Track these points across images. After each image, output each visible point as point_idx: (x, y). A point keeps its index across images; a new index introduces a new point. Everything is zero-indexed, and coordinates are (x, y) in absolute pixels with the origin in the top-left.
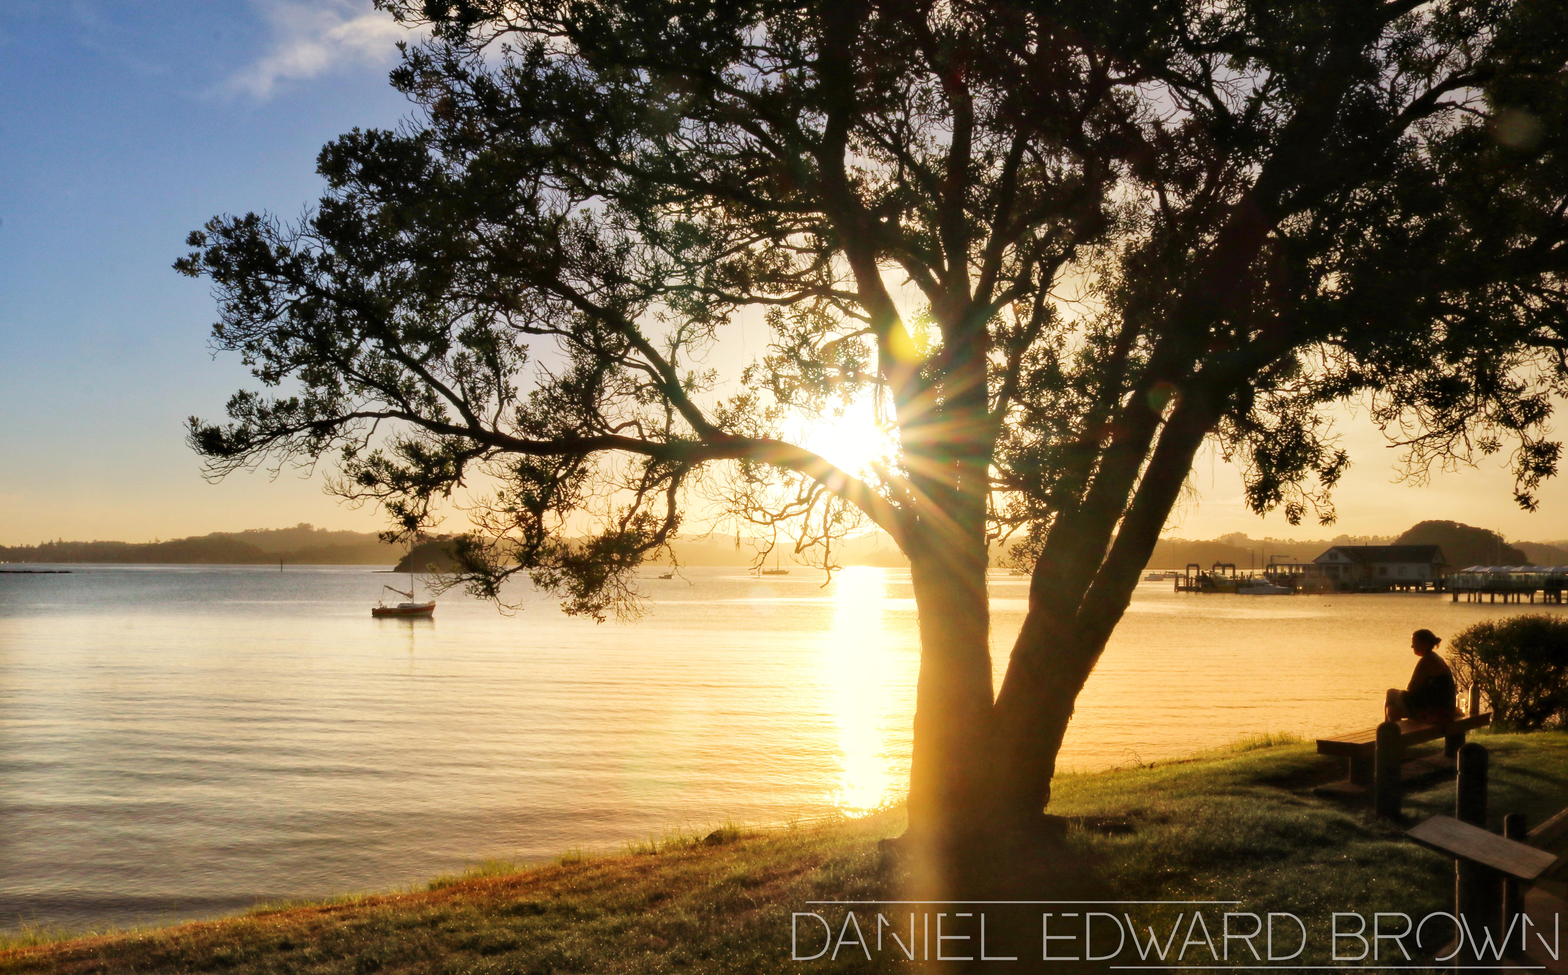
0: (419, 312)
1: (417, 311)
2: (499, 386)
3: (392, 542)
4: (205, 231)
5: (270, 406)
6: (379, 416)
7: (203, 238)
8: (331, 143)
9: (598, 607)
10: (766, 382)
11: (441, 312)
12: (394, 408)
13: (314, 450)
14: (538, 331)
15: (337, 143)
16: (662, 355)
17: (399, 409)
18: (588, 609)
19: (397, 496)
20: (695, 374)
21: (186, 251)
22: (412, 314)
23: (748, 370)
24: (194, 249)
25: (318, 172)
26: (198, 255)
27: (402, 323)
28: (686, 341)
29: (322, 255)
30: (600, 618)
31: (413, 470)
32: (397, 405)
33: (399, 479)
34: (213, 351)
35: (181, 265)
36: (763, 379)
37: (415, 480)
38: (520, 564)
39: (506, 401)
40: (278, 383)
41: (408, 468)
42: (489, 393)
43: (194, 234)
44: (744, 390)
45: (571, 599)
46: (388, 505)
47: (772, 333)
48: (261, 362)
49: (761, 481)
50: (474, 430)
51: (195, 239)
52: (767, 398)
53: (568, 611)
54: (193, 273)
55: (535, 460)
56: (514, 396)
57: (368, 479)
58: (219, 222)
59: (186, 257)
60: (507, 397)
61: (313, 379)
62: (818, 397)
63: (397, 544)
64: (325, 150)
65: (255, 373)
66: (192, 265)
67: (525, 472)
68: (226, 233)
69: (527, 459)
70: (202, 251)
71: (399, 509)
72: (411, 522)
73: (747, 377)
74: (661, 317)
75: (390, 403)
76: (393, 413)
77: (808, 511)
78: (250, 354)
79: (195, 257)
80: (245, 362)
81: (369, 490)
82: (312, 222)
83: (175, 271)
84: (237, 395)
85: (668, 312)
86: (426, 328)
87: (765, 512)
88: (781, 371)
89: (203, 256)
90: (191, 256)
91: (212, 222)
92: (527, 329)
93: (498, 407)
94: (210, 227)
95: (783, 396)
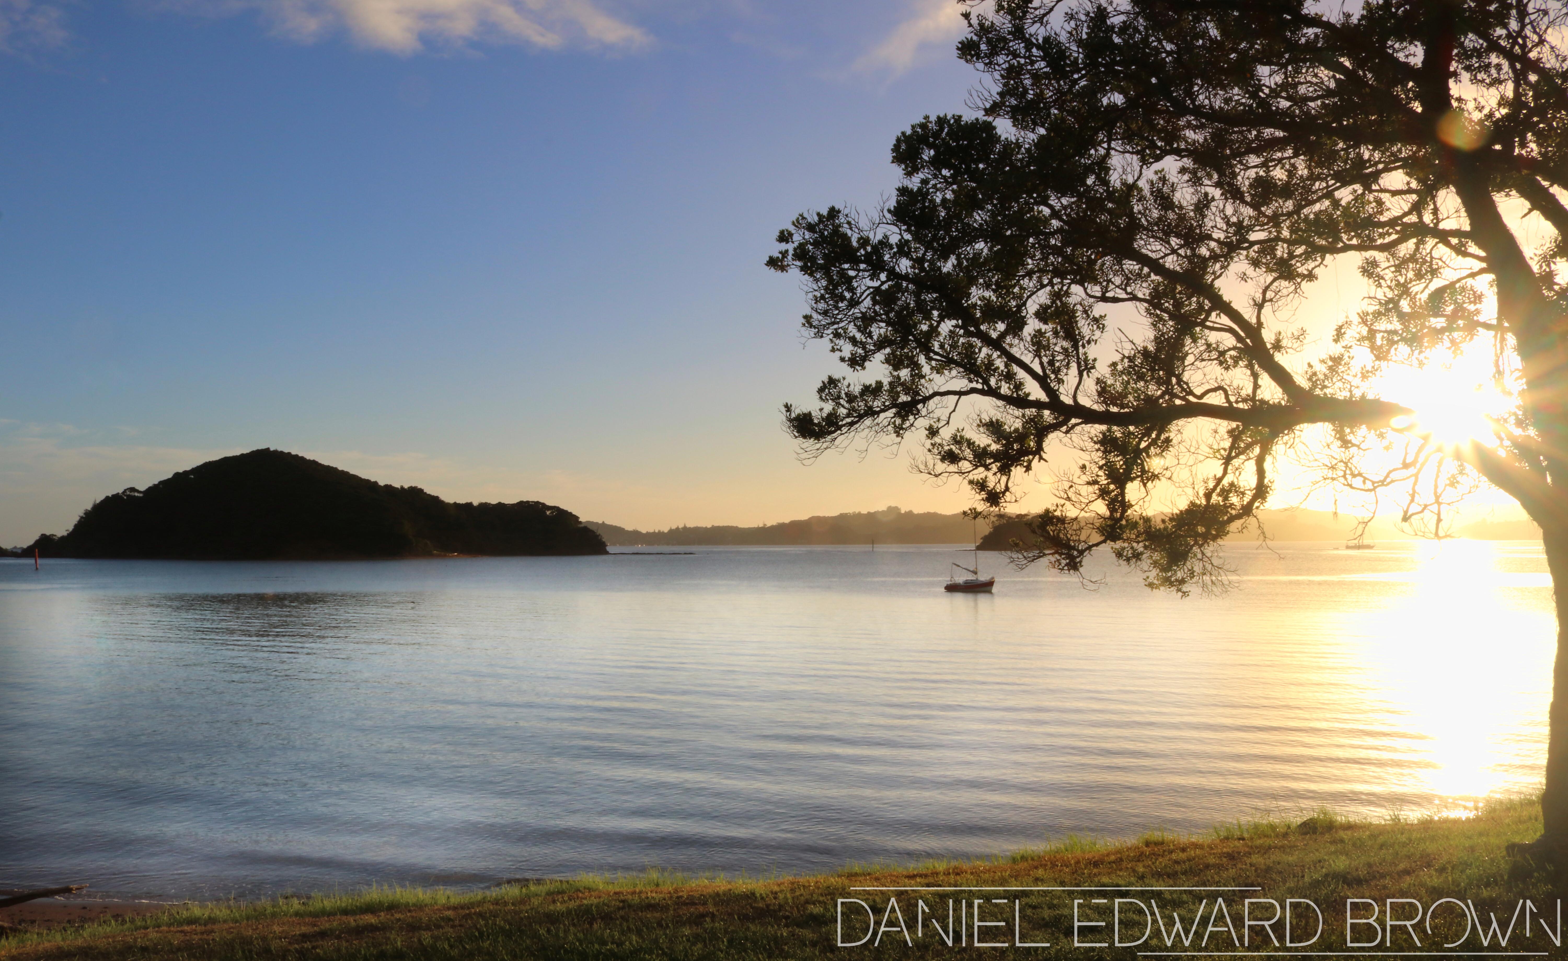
0: (994, 291)
1: (993, 290)
2: (1078, 358)
3: (975, 518)
4: (792, 229)
5: (856, 390)
6: (960, 394)
7: (791, 235)
8: (903, 133)
9: (1182, 581)
10: (1362, 339)
11: (1016, 290)
12: (974, 385)
13: (899, 431)
14: (1115, 300)
15: (909, 132)
16: (1246, 316)
17: (980, 386)
18: (1171, 584)
19: (980, 473)
20: (1283, 334)
21: (776, 249)
22: (987, 294)
23: (1341, 327)
24: (783, 246)
25: (893, 162)
26: (787, 251)
27: (979, 303)
28: (1271, 300)
29: (900, 241)
30: (1184, 593)
31: (994, 447)
32: (977, 382)
33: (981, 457)
34: (803, 340)
35: (773, 262)
36: (1358, 336)
37: (996, 456)
38: (1103, 538)
39: (1085, 373)
40: (864, 368)
41: (989, 446)
42: (1068, 366)
43: (782, 232)
44: (1336, 350)
45: (1154, 573)
46: (971, 482)
47: (1366, 285)
48: (847, 349)
49: (1358, 447)
50: (1055, 404)
51: (784, 237)
52: (1362, 356)
53: (1151, 585)
54: (783, 268)
55: (1117, 432)
56: (1093, 367)
57: (951, 457)
58: (804, 218)
59: (776, 254)
60: (1086, 368)
61: (895, 362)
62: (1421, 352)
63: (979, 520)
64: (898, 140)
65: (842, 359)
66: (782, 261)
67: (1107, 443)
68: (811, 228)
69: (1109, 430)
70: (790, 247)
71: (981, 486)
72: (994, 498)
73: (1339, 334)
74: (1244, 277)
75: (971, 381)
76: (973, 391)
77: (1416, 476)
78: (837, 342)
79: (785, 254)
80: (833, 350)
81: (953, 468)
82: (889, 211)
83: (767, 268)
84: (826, 380)
85: (1250, 271)
86: (1002, 307)
87: (1365, 479)
88: (1377, 326)
89: (791, 252)
90: (780, 253)
91: (798, 220)
92: (1104, 299)
93: (1077, 379)
94: (797, 224)
95: (1380, 355)
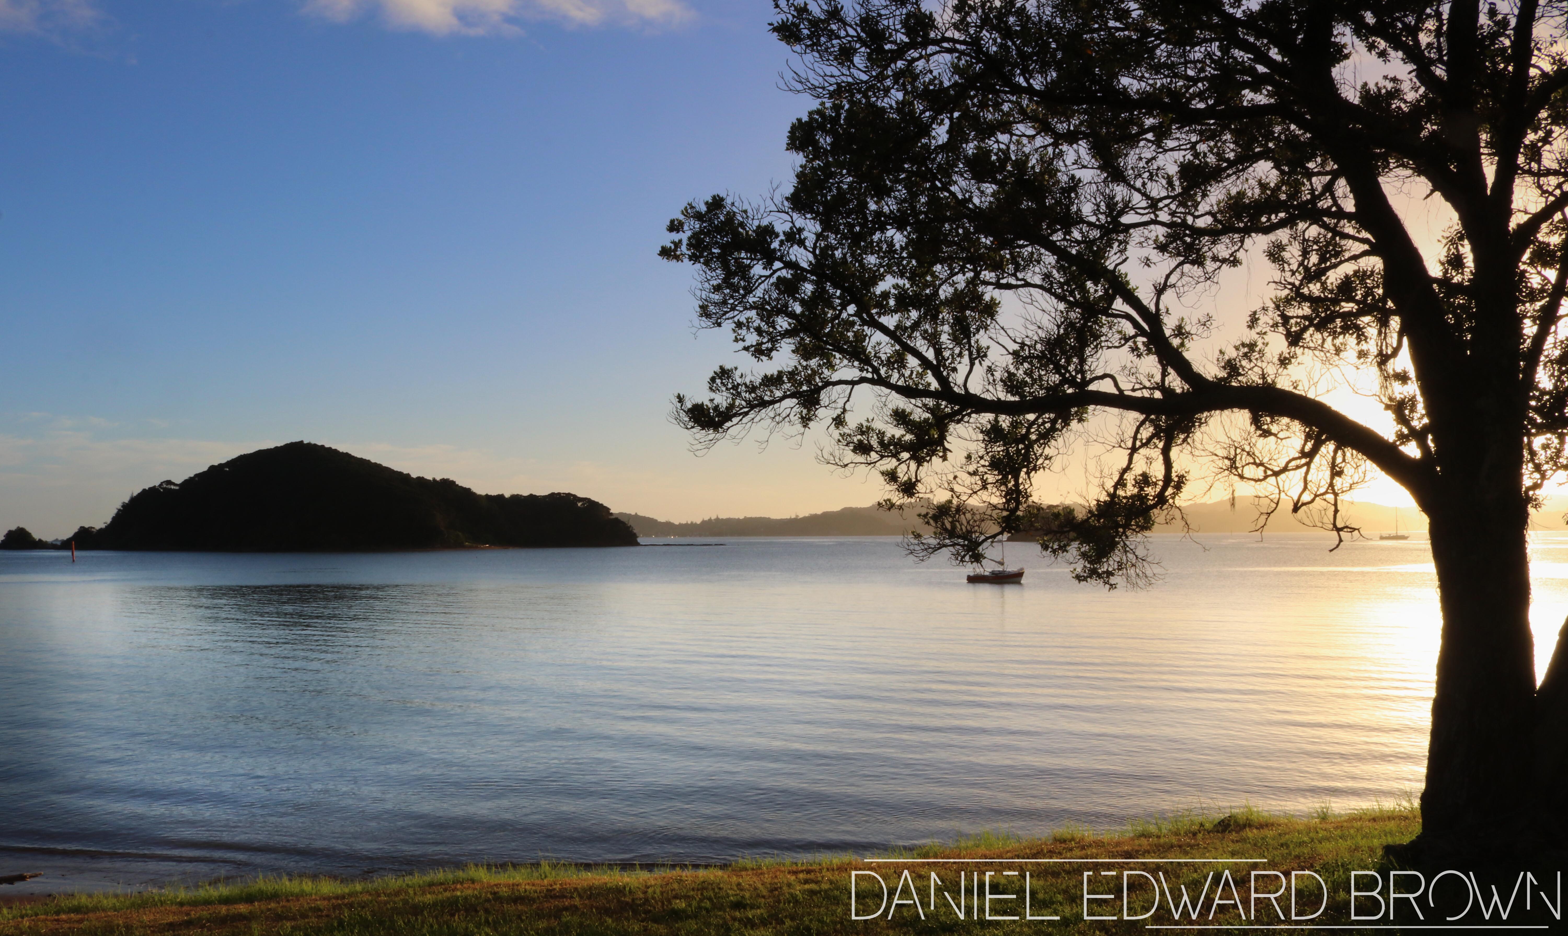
2: (970, 346)
3: (889, 509)
4: (682, 218)
5: (758, 381)
6: (853, 383)
7: (681, 224)
8: (799, 120)
9: (1109, 574)
10: (1275, 325)
11: (929, 278)
12: (864, 374)
13: (806, 421)
14: (1009, 287)
15: (805, 118)
16: (1145, 302)
17: (870, 376)
18: (1099, 576)
19: (889, 464)
20: (1186, 320)
21: (668, 239)
23: (1255, 313)
24: (676, 236)
25: (787, 149)
26: (680, 241)
28: (1174, 286)
30: (1111, 585)
32: (868, 372)
33: (892, 448)
34: (694, 330)
35: (665, 253)
36: (1271, 323)
37: (906, 447)
38: (1000, 529)
39: (977, 362)
40: (771, 358)
41: (903, 436)
42: (960, 355)
43: (672, 222)
44: (1250, 336)
45: (1080, 566)
46: (883, 473)
47: (1272, 271)
48: (752, 338)
50: (946, 392)
51: (675, 226)
53: (1079, 578)
54: (677, 258)
55: (1005, 421)
56: (985, 356)
57: (863, 448)
58: (692, 207)
59: (669, 245)
60: (979, 356)
61: (804, 352)
62: (1334, 338)
64: (793, 127)
65: (746, 349)
66: (675, 250)
67: (994, 434)
68: (699, 216)
69: (996, 420)
70: (684, 237)
71: (892, 476)
73: (1254, 320)
74: (1147, 262)
75: (861, 370)
76: (863, 380)
77: (1308, 464)
78: (740, 332)
79: (677, 244)
80: (736, 340)
81: (861, 458)
82: (787, 199)
83: (660, 258)
84: (718, 370)
85: (1155, 255)
87: (1266, 468)
88: (1290, 312)
89: (685, 242)
90: (673, 242)
91: (686, 209)
92: (998, 286)
93: (968, 367)
94: (685, 212)
95: (1294, 339)
